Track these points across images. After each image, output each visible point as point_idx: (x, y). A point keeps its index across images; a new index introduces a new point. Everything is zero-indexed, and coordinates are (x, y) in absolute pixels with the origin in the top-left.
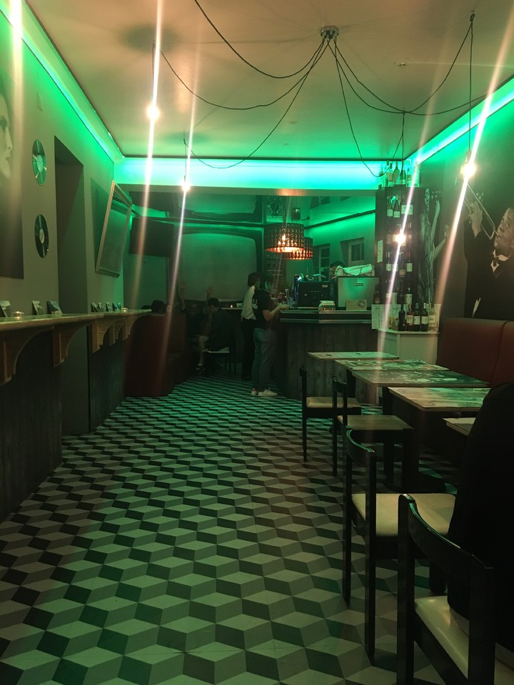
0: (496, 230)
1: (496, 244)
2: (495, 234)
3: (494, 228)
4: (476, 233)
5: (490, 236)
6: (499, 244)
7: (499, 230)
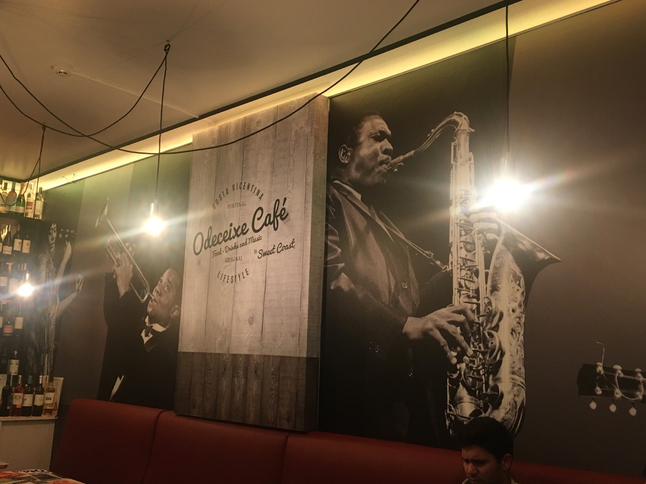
0: (152, 292)
1: (150, 310)
2: (149, 298)
3: (148, 289)
4: (122, 290)
5: (143, 298)
6: (154, 310)
7: (154, 293)
